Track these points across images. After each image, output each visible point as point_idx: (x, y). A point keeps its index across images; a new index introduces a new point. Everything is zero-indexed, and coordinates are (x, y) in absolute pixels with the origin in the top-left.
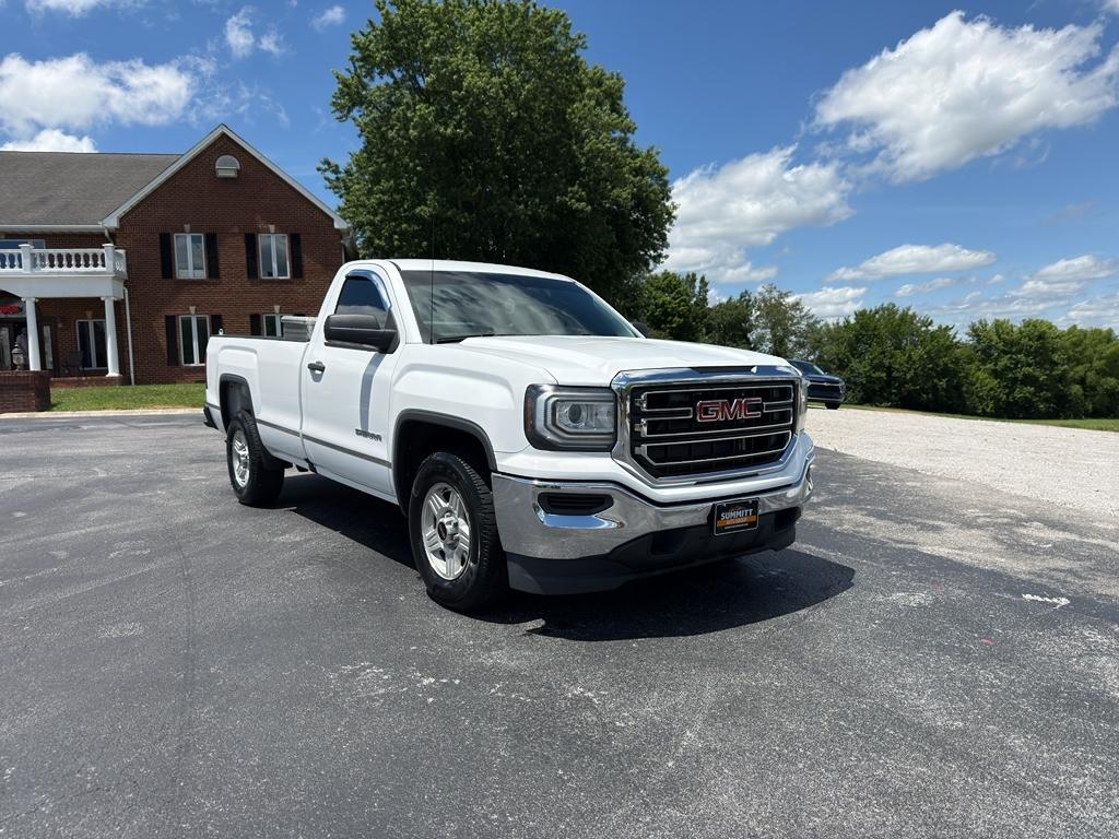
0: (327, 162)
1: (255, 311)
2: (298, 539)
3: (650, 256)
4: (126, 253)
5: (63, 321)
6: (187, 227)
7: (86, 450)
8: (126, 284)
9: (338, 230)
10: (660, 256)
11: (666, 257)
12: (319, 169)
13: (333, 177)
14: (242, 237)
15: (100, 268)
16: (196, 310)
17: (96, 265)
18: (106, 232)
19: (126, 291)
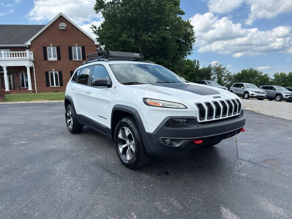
0: (93, 26)
1: (71, 70)
3: (188, 53)
5: (16, 74)
6: (51, 45)
8: (33, 62)
9: (96, 45)
10: (190, 53)
11: (192, 53)
12: (91, 28)
13: (95, 30)
14: (67, 48)
15: (25, 57)
16: (54, 70)
17: (24, 56)
18: (27, 46)
19: (34, 64)
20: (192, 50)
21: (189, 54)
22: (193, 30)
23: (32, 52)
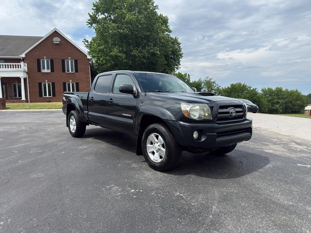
0: (85, 40)
1: (64, 82)
2: (85, 147)
4: (27, 64)
5: (9, 84)
6: (45, 57)
7: (18, 121)
8: (27, 73)
9: (88, 59)
12: (83, 42)
13: (86, 43)
14: (61, 60)
15: (20, 69)
16: (48, 81)
17: (18, 68)
18: (21, 58)
19: (27, 75)
20: (180, 65)
21: (177, 68)
22: (180, 47)
23: (26, 64)
